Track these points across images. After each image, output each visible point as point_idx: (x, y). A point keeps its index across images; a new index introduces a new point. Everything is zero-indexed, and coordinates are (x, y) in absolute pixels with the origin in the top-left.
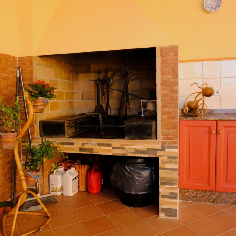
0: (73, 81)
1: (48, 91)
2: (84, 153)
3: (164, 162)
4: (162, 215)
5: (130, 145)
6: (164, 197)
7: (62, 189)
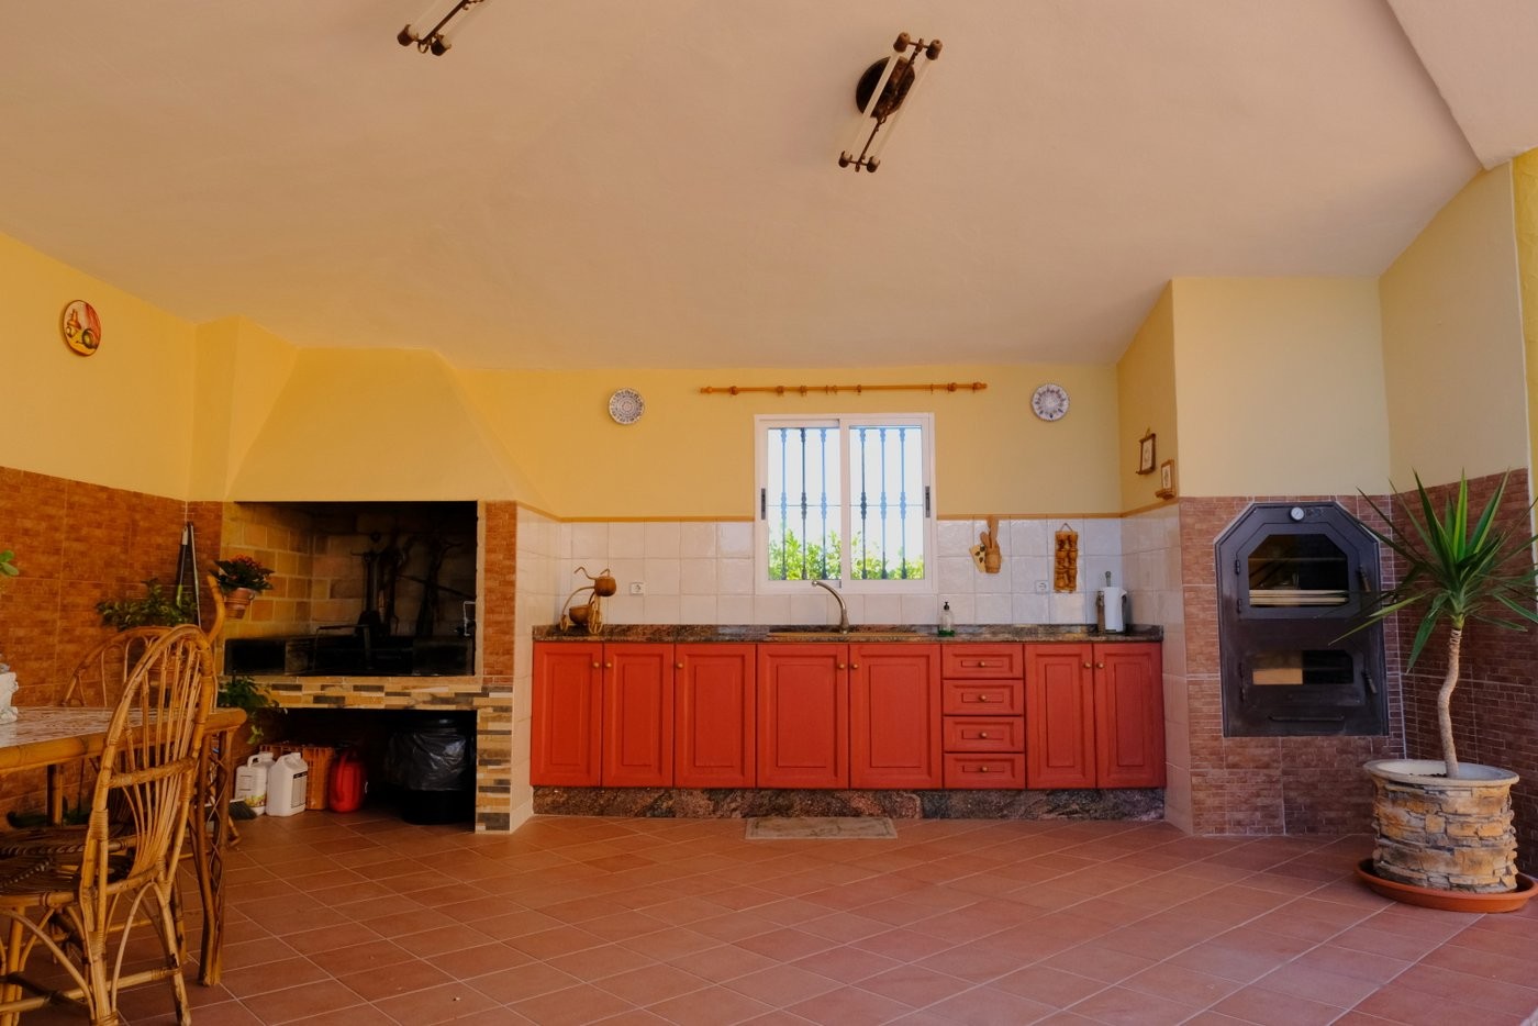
0: (311, 553)
1: (257, 576)
2: (325, 706)
3: (486, 720)
4: (480, 828)
5: (421, 687)
6: (484, 789)
7: (265, 801)
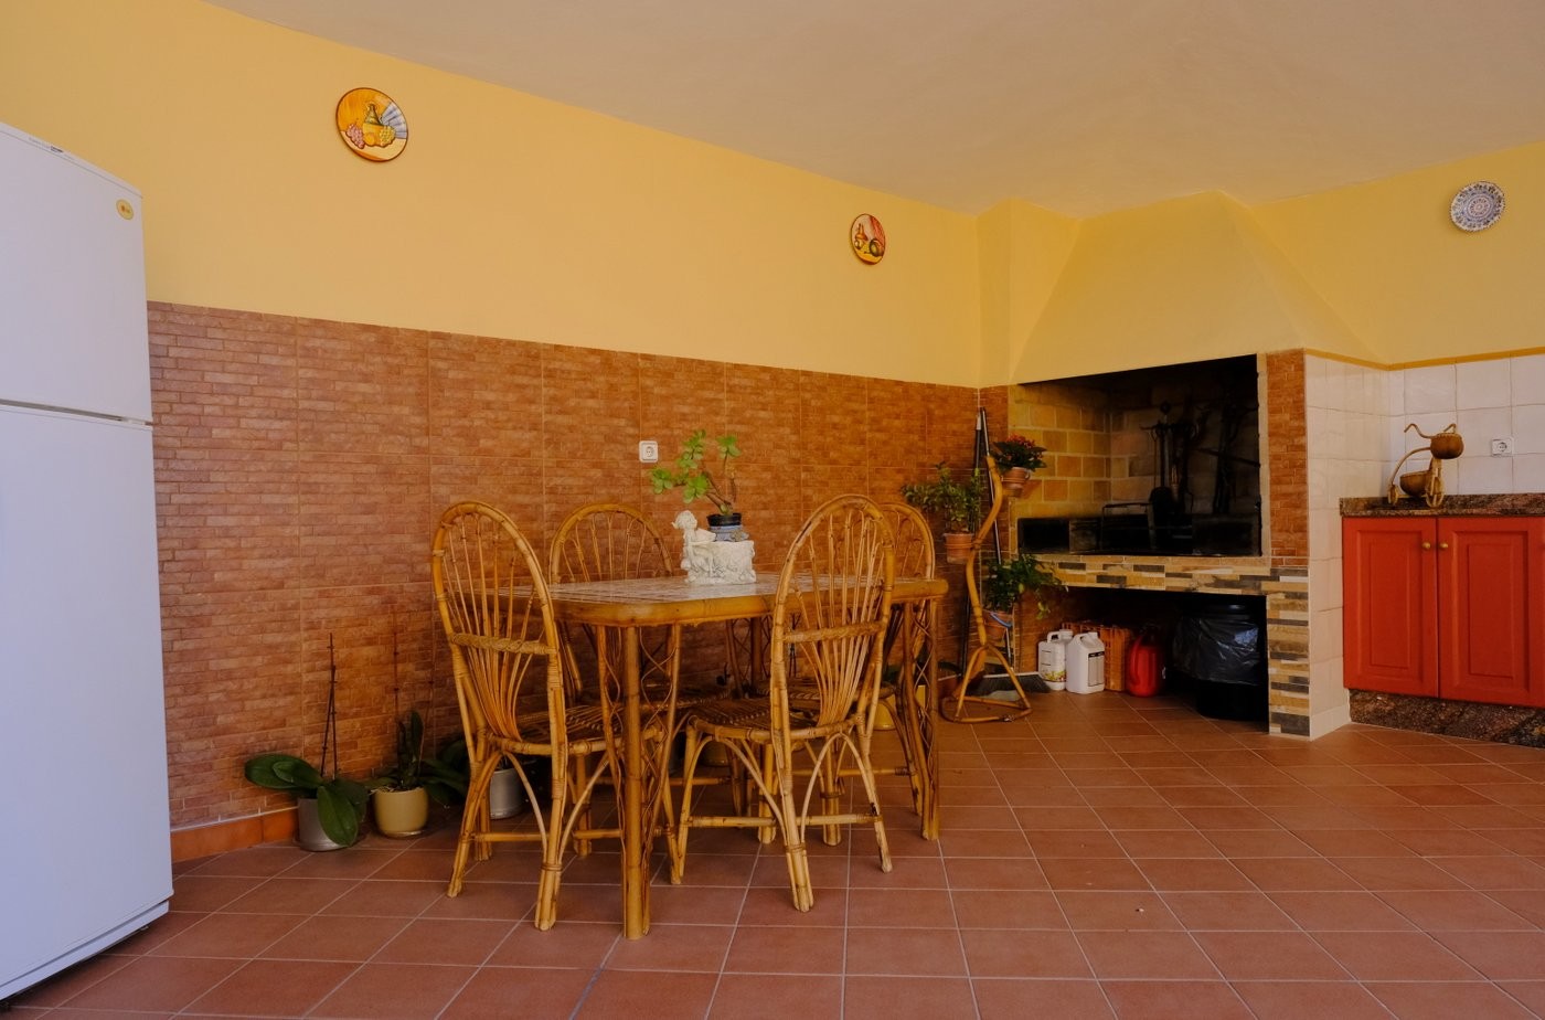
0: (1108, 431)
1: (1030, 456)
2: (1108, 586)
3: (1277, 607)
4: (1275, 730)
5: (1202, 568)
6: (1278, 686)
7: (1064, 677)
